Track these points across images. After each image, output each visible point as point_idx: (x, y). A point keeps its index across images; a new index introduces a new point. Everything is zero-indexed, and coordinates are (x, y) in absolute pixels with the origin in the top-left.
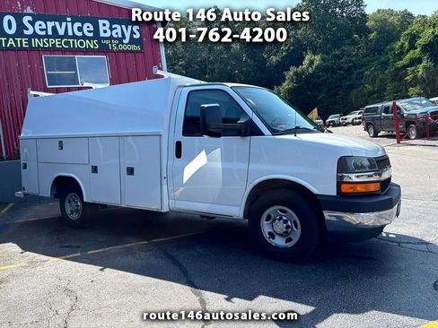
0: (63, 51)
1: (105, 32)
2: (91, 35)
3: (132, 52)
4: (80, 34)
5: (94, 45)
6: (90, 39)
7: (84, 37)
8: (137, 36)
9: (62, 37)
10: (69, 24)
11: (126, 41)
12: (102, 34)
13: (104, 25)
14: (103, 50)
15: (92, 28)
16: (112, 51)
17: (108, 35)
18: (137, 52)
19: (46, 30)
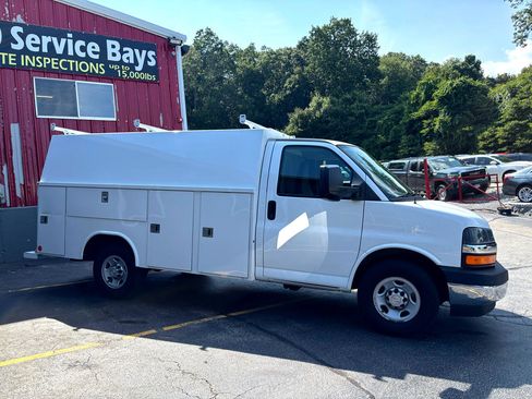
0: (59, 73)
1: (114, 55)
2: (97, 57)
3: (145, 81)
4: (83, 55)
5: (100, 70)
6: (95, 61)
7: (88, 59)
8: (152, 63)
9: (60, 57)
10: (70, 42)
11: (139, 68)
12: (110, 58)
13: (113, 47)
14: (110, 76)
15: (98, 49)
16: (121, 79)
17: (117, 58)
18: (151, 82)
19: (40, 46)
